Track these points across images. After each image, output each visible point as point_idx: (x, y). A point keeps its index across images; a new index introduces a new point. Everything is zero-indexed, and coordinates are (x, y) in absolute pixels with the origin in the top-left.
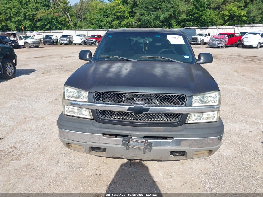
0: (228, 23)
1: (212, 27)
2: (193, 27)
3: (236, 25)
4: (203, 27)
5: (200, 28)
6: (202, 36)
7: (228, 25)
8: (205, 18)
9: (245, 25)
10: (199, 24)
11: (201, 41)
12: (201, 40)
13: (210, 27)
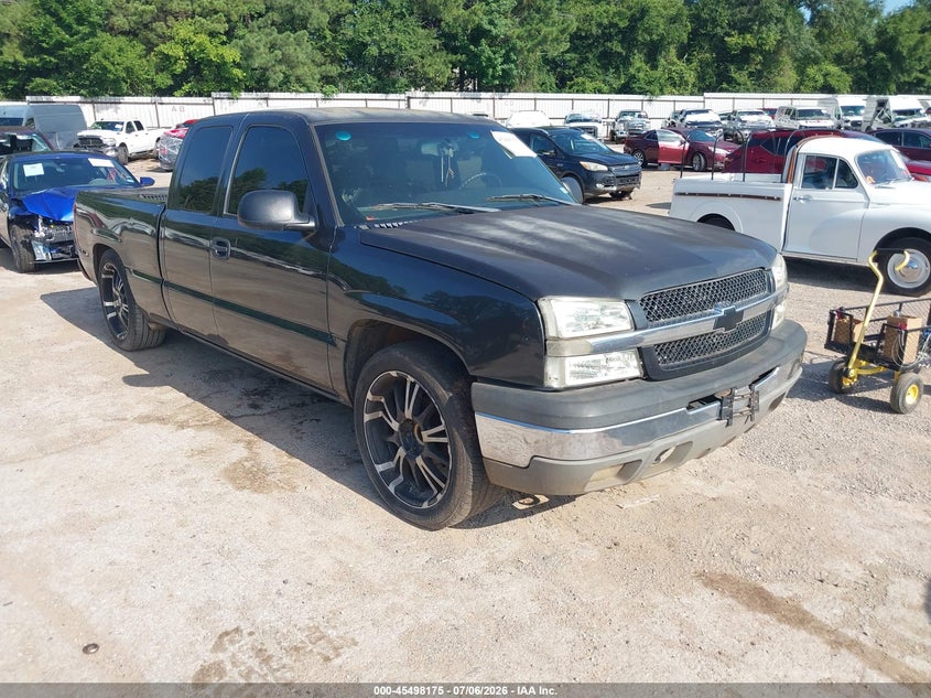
0: (186, 87)
1: (136, 99)
2: (62, 95)
3: (213, 94)
4: (102, 99)
5: (92, 103)
6: (117, 129)
7: (188, 94)
8: (106, 63)
9: (243, 95)
10: (83, 86)
11: (116, 150)
12: (117, 145)
13: (127, 99)
